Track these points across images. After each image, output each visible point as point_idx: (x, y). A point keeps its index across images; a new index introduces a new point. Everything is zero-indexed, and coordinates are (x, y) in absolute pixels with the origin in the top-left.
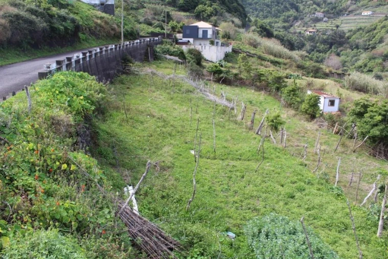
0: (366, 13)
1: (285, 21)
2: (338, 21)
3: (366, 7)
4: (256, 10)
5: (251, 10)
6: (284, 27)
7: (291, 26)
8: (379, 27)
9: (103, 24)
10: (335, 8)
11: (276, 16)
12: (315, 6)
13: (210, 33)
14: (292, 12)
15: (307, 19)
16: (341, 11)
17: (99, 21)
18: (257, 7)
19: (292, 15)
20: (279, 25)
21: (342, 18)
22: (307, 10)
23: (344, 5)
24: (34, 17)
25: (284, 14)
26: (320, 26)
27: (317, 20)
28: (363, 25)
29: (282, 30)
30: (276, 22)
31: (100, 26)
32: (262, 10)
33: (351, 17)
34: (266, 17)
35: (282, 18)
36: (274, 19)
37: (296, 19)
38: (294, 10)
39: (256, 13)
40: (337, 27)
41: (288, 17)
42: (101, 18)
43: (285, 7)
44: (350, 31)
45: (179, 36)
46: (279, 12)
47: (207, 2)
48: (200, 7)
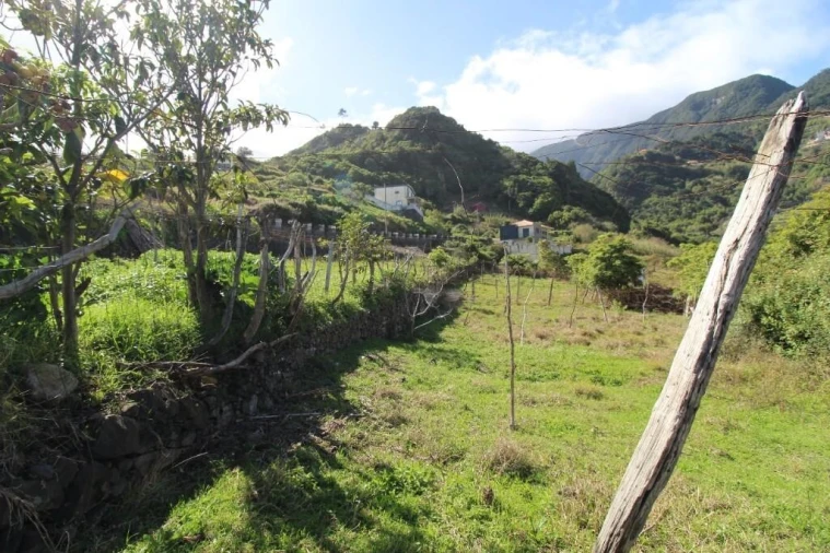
1: (705, 220)
4: (657, 212)
5: (649, 214)
6: (702, 229)
10: (794, 192)
11: (689, 216)
13: (531, 231)
14: (718, 208)
18: (658, 208)
19: (716, 213)
20: (694, 227)
25: (703, 211)
29: (699, 233)
30: (690, 224)
32: (666, 212)
34: (673, 220)
35: (699, 218)
36: (685, 221)
38: (720, 205)
39: (655, 217)
41: (710, 215)
43: (705, 203)
46: (694, 210)
47: (565, 207)
48: (556, 214)
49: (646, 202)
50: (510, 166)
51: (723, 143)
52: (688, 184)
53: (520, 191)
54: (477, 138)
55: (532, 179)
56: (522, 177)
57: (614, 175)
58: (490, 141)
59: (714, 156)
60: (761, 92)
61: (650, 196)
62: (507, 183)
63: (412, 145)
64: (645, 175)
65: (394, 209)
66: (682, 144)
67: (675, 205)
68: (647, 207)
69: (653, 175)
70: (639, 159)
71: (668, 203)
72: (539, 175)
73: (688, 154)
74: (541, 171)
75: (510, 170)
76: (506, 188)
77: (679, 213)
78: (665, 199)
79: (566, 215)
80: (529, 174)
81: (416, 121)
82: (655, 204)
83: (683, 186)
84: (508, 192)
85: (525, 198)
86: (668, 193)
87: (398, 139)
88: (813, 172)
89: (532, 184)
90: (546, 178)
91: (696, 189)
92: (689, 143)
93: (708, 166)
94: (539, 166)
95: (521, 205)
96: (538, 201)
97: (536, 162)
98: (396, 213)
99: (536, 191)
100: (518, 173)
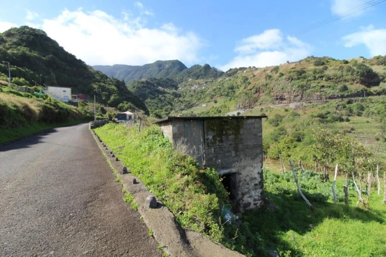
0: (204, 105)
1: (166, 111)
2: (192, 110)
3: (203, 102)
4: (150, 106)
5: (148, 106)
6: (166, 114)
7: (169, 113)
8: (211, 111)
9: (77, 112)
10: (189, 103)
11: (161, 109)
12: (180, 103)
13: (133, 117)
14: (169, 106)
15: (177, 109)
16: (193, 105)
17: (75, 111)
18: (151, 104)
20: (163, 113)
21: (194, 108)
22: (176, 105)
23: (194, 102)
24: (52, 106)
25: (165, 107)
26: (184, 112)
27: (182, 110)
28: (203, 111)
30: (161, 112)
31: (76, 114)
32: (153, 106)
33: (198, 107)
34: (156, 109)
35: (164, 109)
36: (160, 110)
37: (171, 109)
40: (192, 112)
41: (168, 109)
42: (76, 109)
43: (165, 104)
44: (198, 114)
45: (116, 119)
46: (162, 106)
47: (125, 102)
48: (121, 104)
49: (146, 101)
50: (94, 77)
51: (169, 82)
52: (160, 96)
53: (102, 91)
54: (72, 57)
55: (107, 86)
56: (103, 84)
57: (134, 87)
58: (80, 61)
59: (167, 87)
60: (178, 67)
61: (147, 99)
62: (95, 86)
63: (31, 52)
64: (145, 90)
65: (64, 101)
66: (156, 79)
67: (156, 103)
68: (147, 103)
69: (148, 91)
70: (143, 83)
71: (154, 102)
72: (109, 84)
73: (159, 84)
74: (111, 83)
75: (95, 79)
76: (95, 89)
77: (158, 107)
78: (153, 101)
79: (126, 106)
80: (104, 83)
81: (32, 37)
82: (150, 102)
83: (158, 96)
84: (96, 90)
85: (106, 95)
86: (153, 98)
87: (17, 44)
88: (194, 98)
89: (108, 89)
90: (113, 86)
91: (163, 98)
92: (159, 80)
93: (165, 90)
94: (108, 79)
95: (104, 98)
96: (112, 98)
97: (107, 78)
98: (66, 103)
99: (110, 93)
100: (99, 82)
